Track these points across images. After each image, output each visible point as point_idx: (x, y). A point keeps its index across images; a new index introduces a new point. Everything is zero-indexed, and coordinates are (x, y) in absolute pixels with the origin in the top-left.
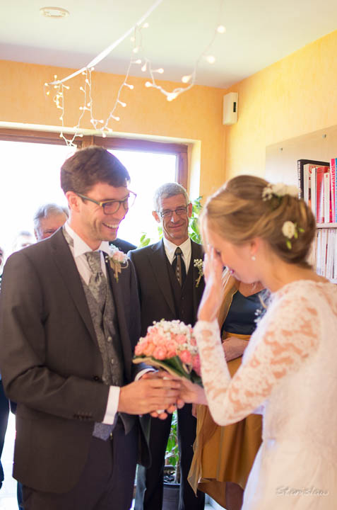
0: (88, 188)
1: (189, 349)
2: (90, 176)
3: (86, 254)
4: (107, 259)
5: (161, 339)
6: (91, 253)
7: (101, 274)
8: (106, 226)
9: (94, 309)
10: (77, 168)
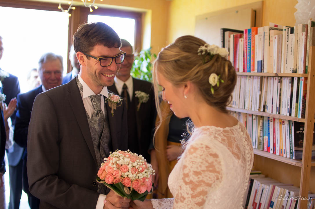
0: (90, 48)
1: (129, 176)
2: (91, 39)
3: (90, 97)
4: (106, 100)
5: (111, 168)
6: (94, 96)
7: (100, 111)
8: (104, 75)
9: (95, 136)
10: (83, 35)
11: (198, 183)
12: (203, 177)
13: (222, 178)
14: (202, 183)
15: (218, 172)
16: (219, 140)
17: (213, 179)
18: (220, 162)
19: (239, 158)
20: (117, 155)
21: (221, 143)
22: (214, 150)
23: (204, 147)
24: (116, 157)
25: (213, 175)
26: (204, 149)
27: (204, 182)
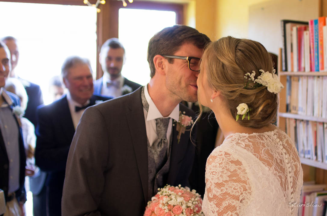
4: (175, 123)
5: (161, 210)
11: (222, 196)
12: (227, 189)
13: (250, 188)
14: (227, 196)
15: (245, 182)
16: (242, 146)
17: (239, 190)
18: (244, 170)
19: (269, 165)
20: (167, 193)
21: (245, 148)
22: (235, 157)
23: (223, 154)
24: (165, 195)
25: (238, 185)
26: (223, 156)
27: (229, 194)
